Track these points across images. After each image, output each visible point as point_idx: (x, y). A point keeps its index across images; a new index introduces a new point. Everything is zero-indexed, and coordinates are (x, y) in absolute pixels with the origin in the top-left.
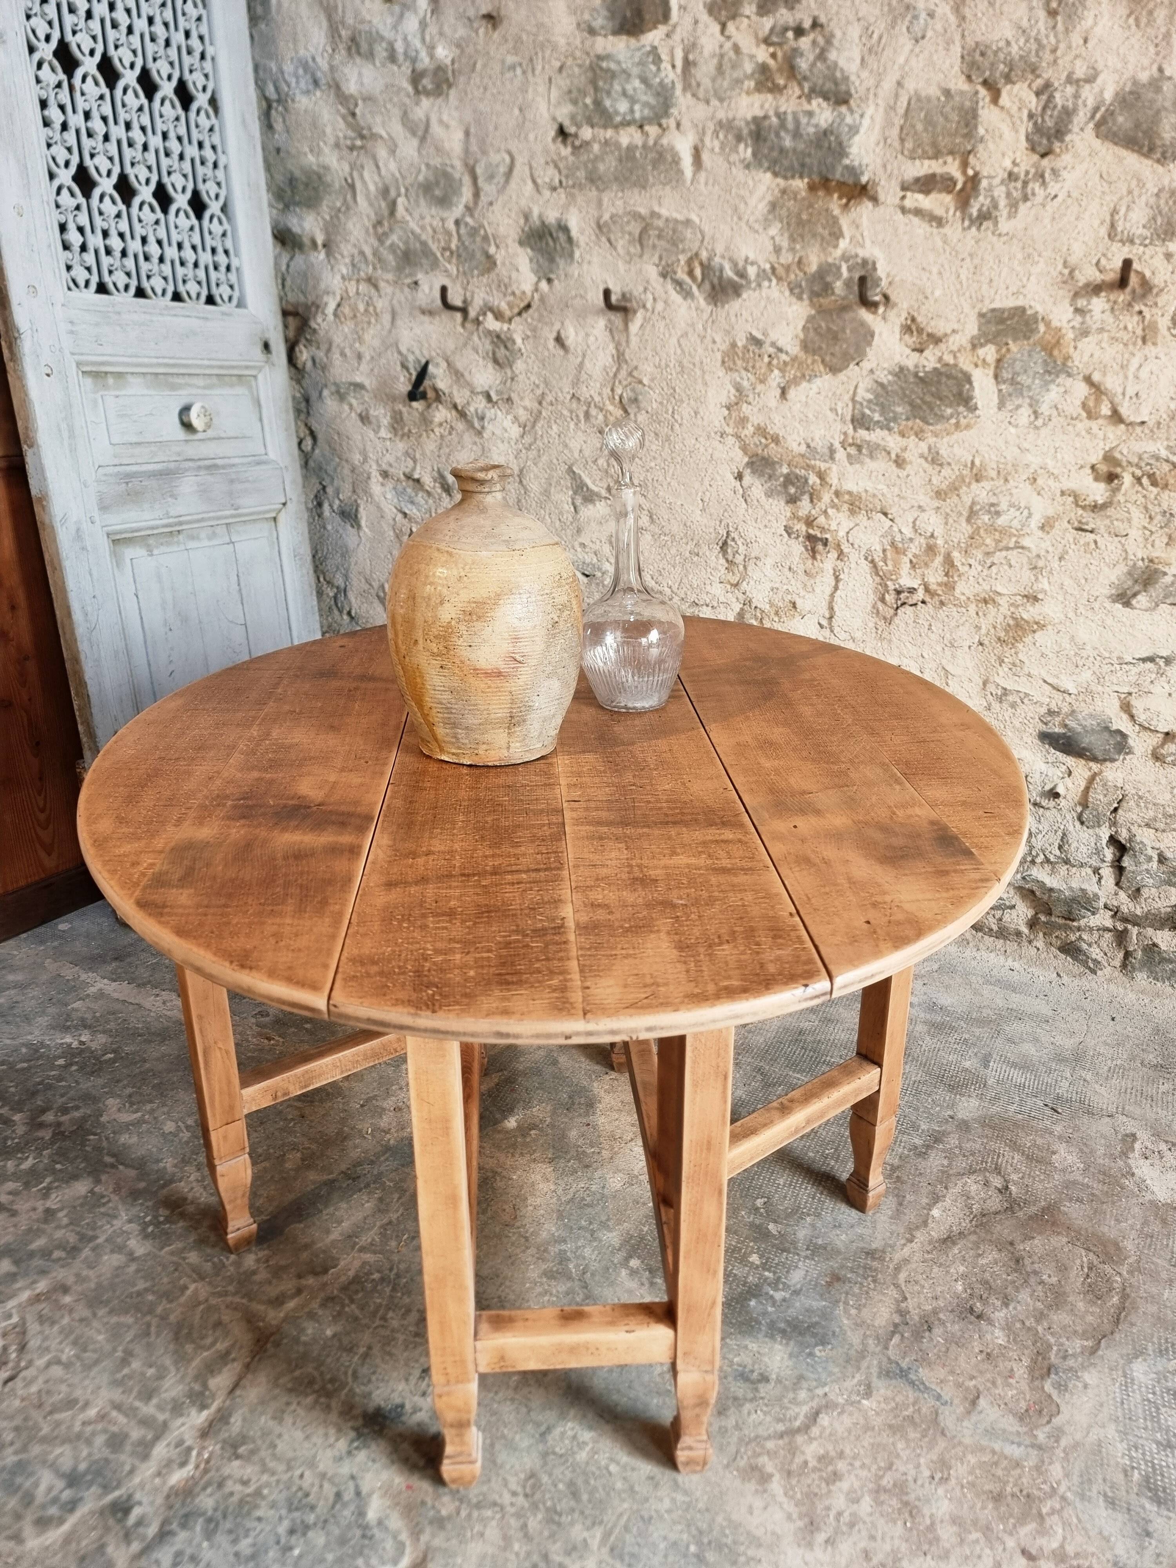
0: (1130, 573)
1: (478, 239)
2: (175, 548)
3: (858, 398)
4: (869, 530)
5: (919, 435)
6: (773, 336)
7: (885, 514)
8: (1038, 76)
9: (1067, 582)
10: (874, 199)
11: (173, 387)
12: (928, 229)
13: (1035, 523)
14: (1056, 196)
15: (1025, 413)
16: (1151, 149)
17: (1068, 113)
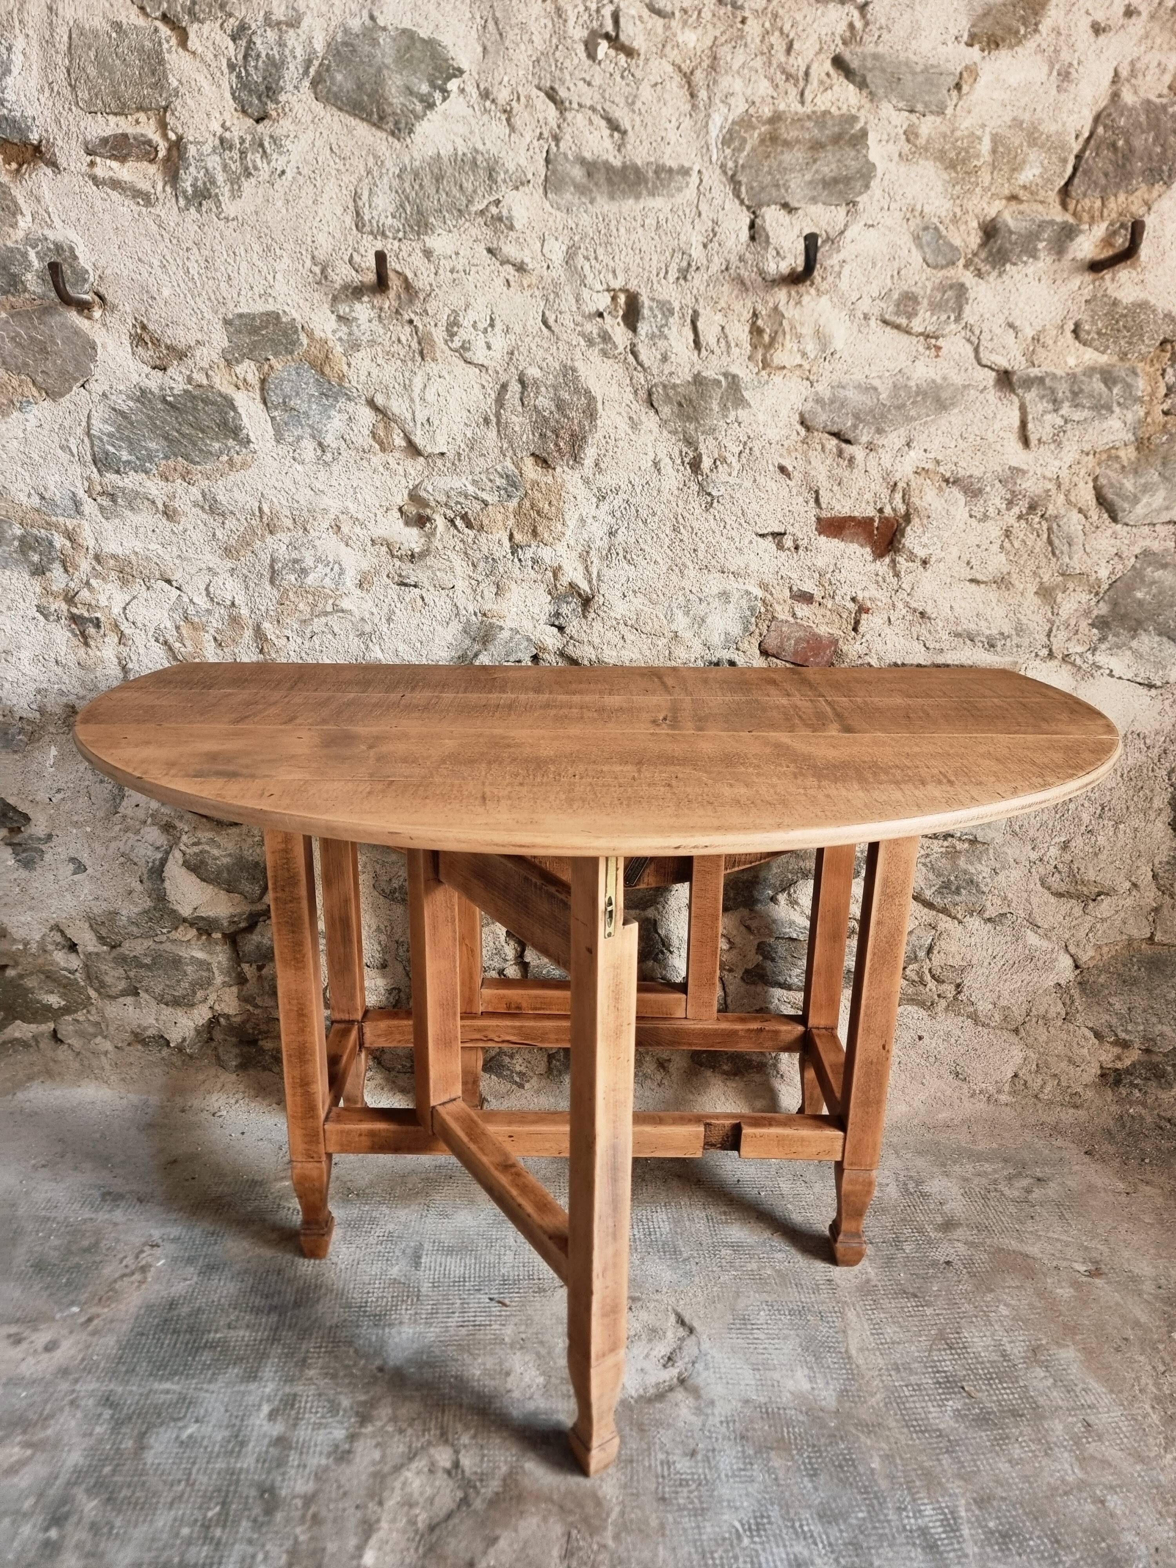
0: (465, 631)
3: (95, 432)
4: (152, 603)
5: (186, 477)
7: (169, 582)
8: (230, 15)
10: (53, 164)
12: (134, 207)
13: (350, 580)
14: (283, 172)
15: (309, 448)
16: (381, 118)
17: (275, 66)
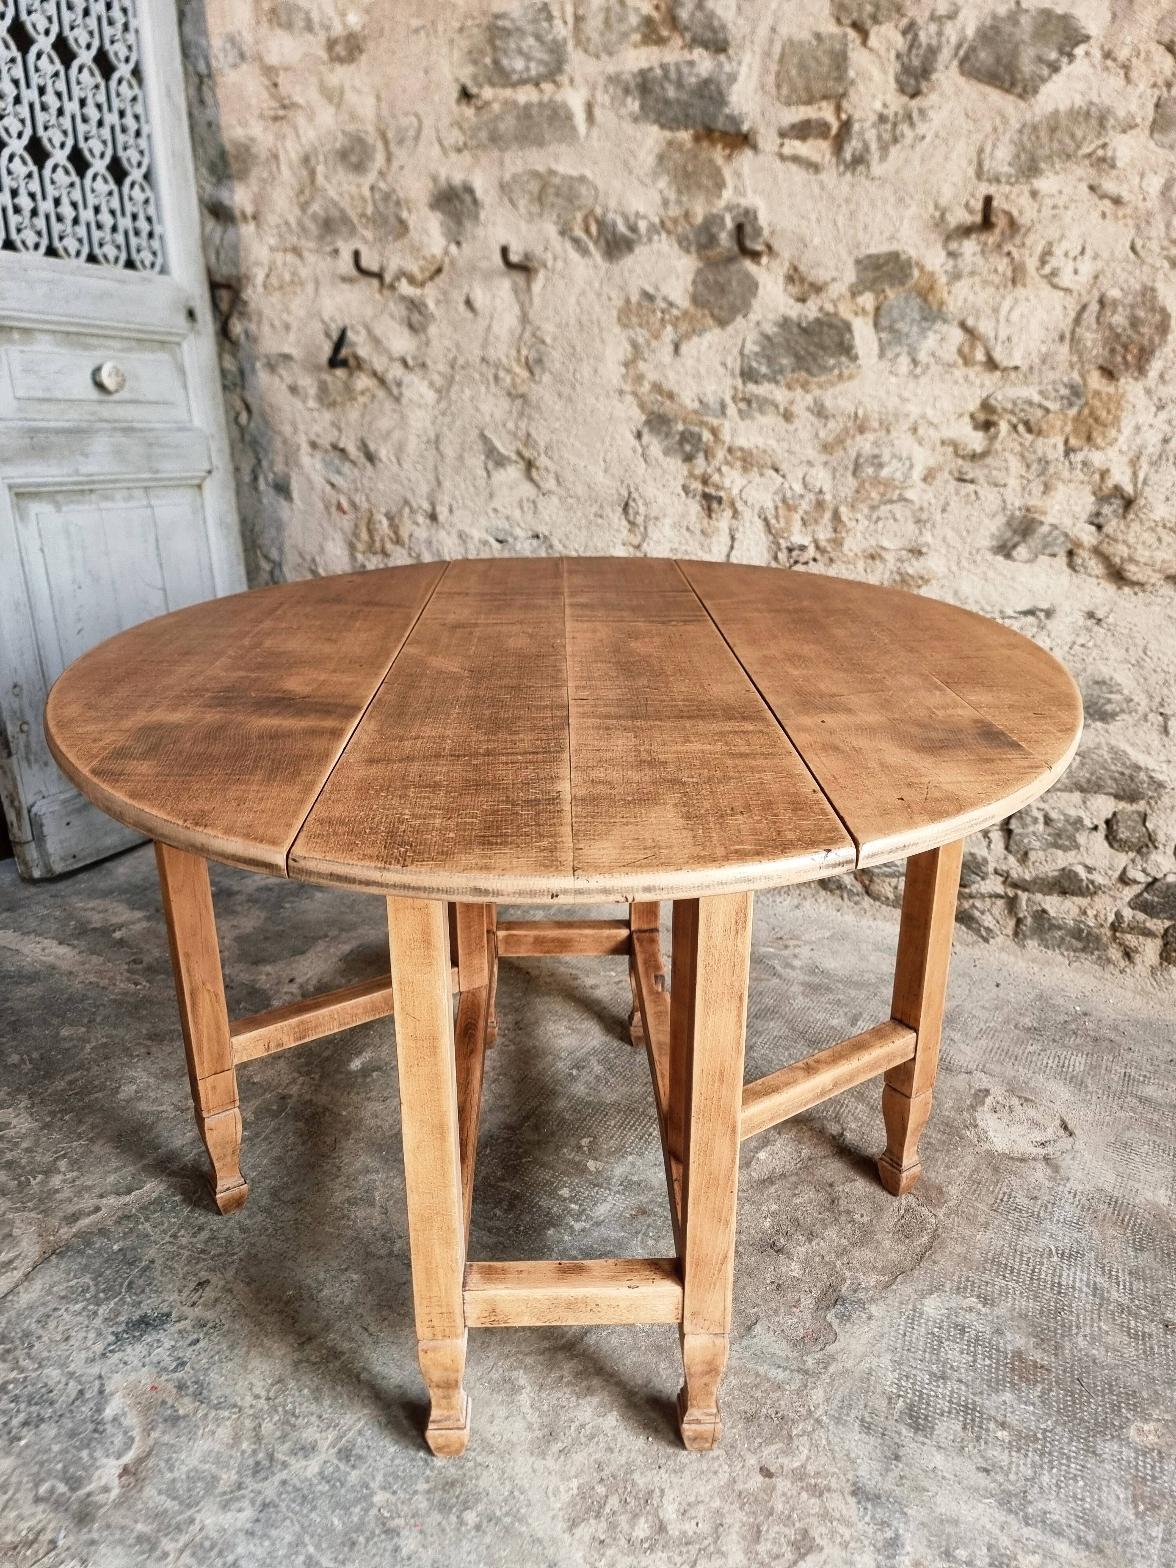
0: (1009, 524)
1: (391, 205)
2: (86, 507)
3: (746, 351)
4: (761, 487)
5: (805, 386)
6: (665, 290)
7: (777, 470)
8: (903, 16)
9: (950, 535)
10: (755, 148)
11: (86, 347)
12: (806, 176)
13: (917, 474)
14: (924, 137)
15: (904, 362)
16: (1013, 84)
17: (933, 52)
